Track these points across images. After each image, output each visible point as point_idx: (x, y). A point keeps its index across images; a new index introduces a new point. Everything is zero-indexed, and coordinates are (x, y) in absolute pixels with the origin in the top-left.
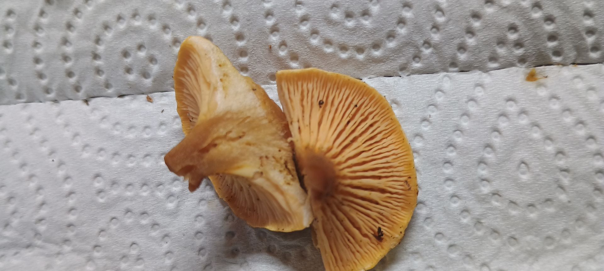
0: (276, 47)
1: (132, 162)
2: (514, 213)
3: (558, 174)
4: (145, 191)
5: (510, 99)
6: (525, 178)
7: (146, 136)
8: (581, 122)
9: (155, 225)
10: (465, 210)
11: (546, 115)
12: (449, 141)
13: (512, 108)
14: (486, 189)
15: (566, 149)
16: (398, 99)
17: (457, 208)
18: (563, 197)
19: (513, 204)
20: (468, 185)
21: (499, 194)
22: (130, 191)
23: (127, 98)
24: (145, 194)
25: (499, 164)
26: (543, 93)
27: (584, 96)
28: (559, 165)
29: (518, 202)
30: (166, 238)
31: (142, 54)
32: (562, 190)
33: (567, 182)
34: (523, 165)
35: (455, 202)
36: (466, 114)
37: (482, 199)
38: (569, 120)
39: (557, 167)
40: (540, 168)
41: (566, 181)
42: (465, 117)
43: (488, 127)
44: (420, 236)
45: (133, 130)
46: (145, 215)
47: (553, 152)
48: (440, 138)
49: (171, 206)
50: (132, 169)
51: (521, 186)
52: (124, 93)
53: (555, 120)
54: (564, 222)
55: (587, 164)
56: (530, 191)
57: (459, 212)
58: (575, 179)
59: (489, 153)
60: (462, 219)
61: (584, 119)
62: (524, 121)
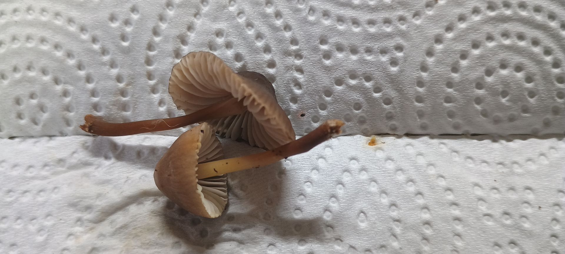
0: (156, 103)
1: (11, 197)
3: (391, 223)
4: (19, 224)
5: (353, 159)
6: (363, 225)
7: (29, 175)
8: (412, 181)
11: (383, 172)
12: (300, 190)
13: (354, 166)
14: (330, 234)
15: (398, 202)
17: (304, 250)
18: (395, 244)
19: (352, 249)
21: (341, 239)
22: (4, 223)
23: (17, 140)
24: (18, 227)
25: (341, 212)
26: (380, 155)
27: (414, 159)
28: (392, 216)
29: (357, 246)
31: (34, 101)
32: (394, 238)
33: (399, 231)
34: (362, 214)
35: (302, 245)
36: (316, 168)
38: (401, 177)
39: (391, 217)
40: (376, 217)
42: (315, 171)
43: (334, 179)
45: (16, 168)
46: (15, 247)
47: (388, 204)
48: (293, 187)
49: (40, 239)
51: (360, 233)
52: (14, 135)
53: (390, 177)
55: (415, 216)
56: (367, 238)
57: (305, 253)
58: (406, 228)
59: (333, 202)
61: (413, 178)
62: (364, 176)
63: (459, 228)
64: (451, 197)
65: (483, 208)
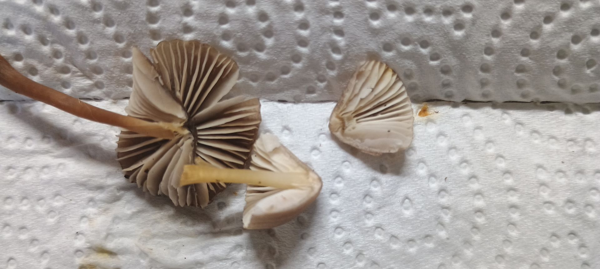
1: (11, 174)
2: (395, 247)
3: (440, 211)
4: (25, 205)
6: (408, 213)
7: (28, 148)
8: (466, 161)
9: (33, 240)
10: (348, 242)
11: (433, 152)
12: (337, 172)
14: (370, 222)
15: (449, 187)
16: (290, 126)
17: (341, 239)
18: (443, 234)
19: (394, 239)
20: (353, 217)
21: (382, 227)
22: (9, 204)
24: (24, 208)
25: (384, 198)
26: (432, 129)
27: (471, 135)
28: (441, 203)
29: (399, 236)
30: (45, 254)
31: (20, 64)
32: (442, 227)
33: (447, 220)
34: (407, 200)
35: (339, 233)
37: (365, 231)
38: (454, 158)
39: (439, 205)
40: (422, 204)
41: (447, 218)
44: (303, 265)
45: (13, 140)
46: (24, 229)
47: (436, 190)
48: (329, 168)
49: (51, 221)
50: (12, 182)
51: (404, 222)
53: (442, 157)
54: (441, 257)
55: (467, 203)
56: (412, 227)
57: (342, 243)
58: (455, 216)
59: (375, 187)
60: (345, 250)
61: (468, 158)
63: (515, 216)
64: (509, 181)
65: (545, 195)
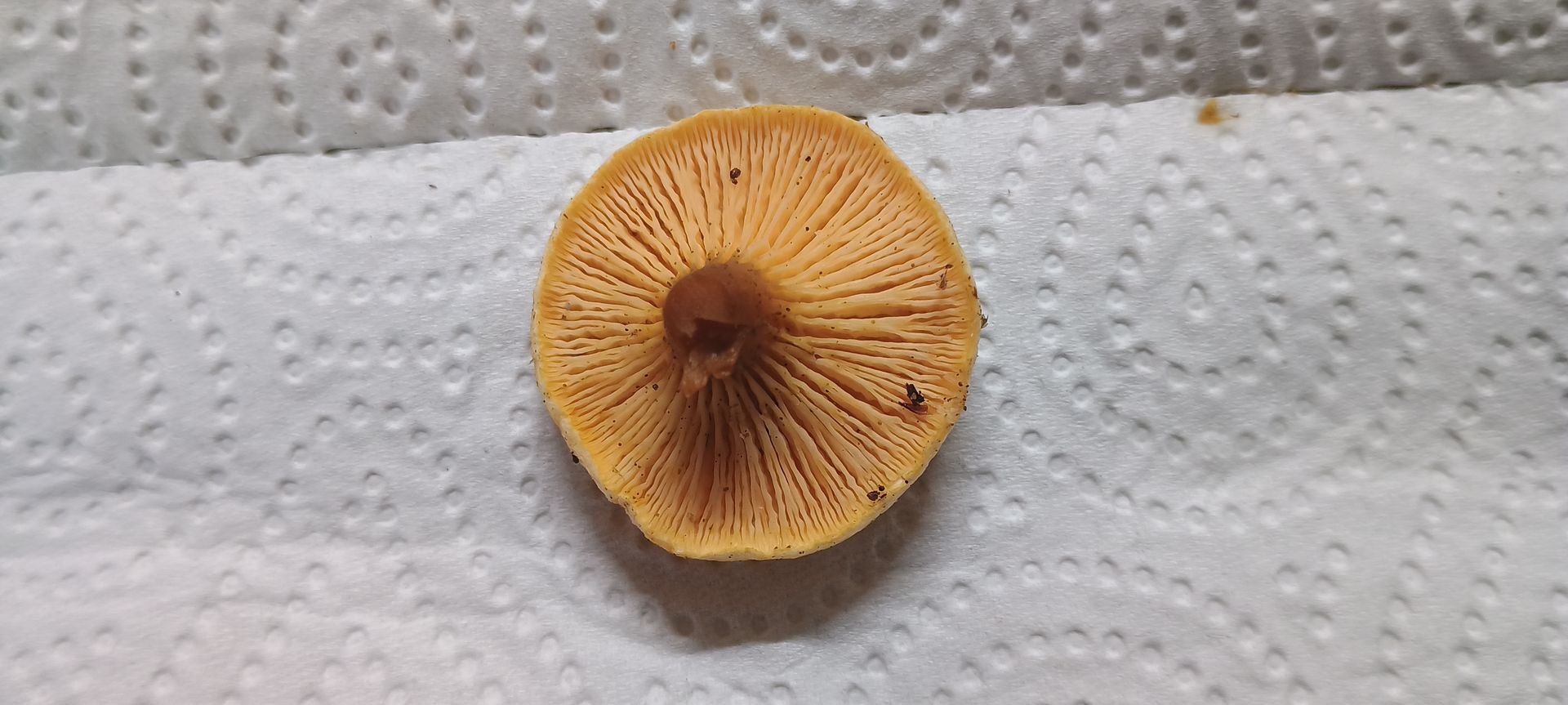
0: (685, 46)
1: (361, 295)
2: (1178, 386)
3: (1263, 307)
4: (393, 358)
5: (1168, 159)
6: (1199, 315)
7: (392, 237)
8: (1307, 205)
9: (418, 431)
10: (1084, 384)
11: (1238, 190)
12: (1048, 244)
13: (1173, 177)
14: (1123, 341)
15: (1279, 257)
16: (944, 157)
17: (1066, 379)
18: (1273, 354)
19: (1175, 370)
20: (1086, 333)
21: (1150, 349)
22: (359, 358)
23: (345, 156)
24: (393, 364)
25: (1147, 289)
26: (1231, 146)
27: (1311, 153)
28: (1264, 290)
29: (1185, 363)
30: (446, 459)
31: (385, 57)
32: (1270, 340)
33: (1281, 324)
34: (1195, 290)
35: (1062, 368)
36: (1082, 188)
37: (1117, 362)
38: (1283, 199)
39: (1261, 294)
40: (1227, 295)
41: (1278, 321)
42: (1080, 195)
43: (1127, 213)
44: (992, 438)
45: (362, 224)
46: (396, 410)
47: (1252, 264)
48: (1031, 236)
49: (454, 388)
50: (363, 311)
51: (1192, 333)
52: (337, 143)
53: (1257, 200)
54: (1274, 403)
55: (1317, 288)
56: (1209, 343)
57: (1070, 387)
58: (1295, 316)
59: (1128, 267)
60: (1076, 402)
61: (1311, 198)
62: (1197, 202)
63: (1417, 308)
64: (1398, 239)
65: (1473, 260)
